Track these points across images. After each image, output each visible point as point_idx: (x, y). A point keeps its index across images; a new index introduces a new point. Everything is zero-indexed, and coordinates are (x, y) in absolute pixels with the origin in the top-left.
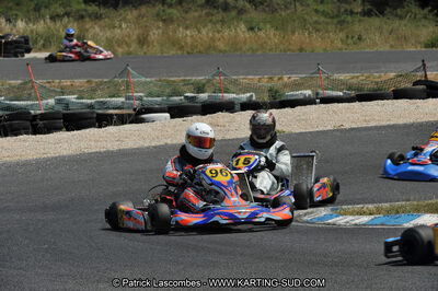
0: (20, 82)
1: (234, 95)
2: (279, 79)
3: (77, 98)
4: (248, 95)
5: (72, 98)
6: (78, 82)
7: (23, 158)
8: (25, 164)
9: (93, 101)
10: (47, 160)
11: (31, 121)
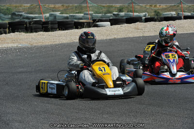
0: (29, 5)
1: (137, 14)
2: (155, 6)
3: (60, 14)
4: (144, 14)
5: (58, 14)
6: (58, 6)
7: (44, 44)
8: (46, 47)
9: (68, 15)
10: (56, 45)
11: (42, 25)
